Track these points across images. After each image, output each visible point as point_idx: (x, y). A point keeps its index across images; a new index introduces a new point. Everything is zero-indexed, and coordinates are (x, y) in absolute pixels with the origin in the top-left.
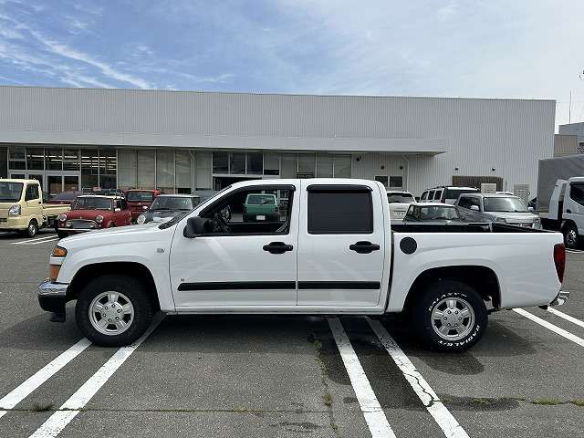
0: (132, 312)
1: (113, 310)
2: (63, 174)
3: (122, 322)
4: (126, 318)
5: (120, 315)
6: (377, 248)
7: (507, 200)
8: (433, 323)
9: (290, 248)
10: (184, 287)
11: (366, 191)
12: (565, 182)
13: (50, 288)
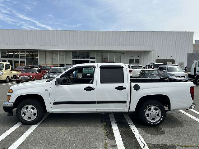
0: (36, 112)
1: (30, 112)
2: (20, 60)
3: (33, 116)
4: (35, 114)
5: (32, 114)
6: (125, 88)
7: (176, 68)
8: (146, 115)
9: (93, 89)
10: (55, 103)
11: (121, 68)
12: (196, 61)
13: (7, 104)
